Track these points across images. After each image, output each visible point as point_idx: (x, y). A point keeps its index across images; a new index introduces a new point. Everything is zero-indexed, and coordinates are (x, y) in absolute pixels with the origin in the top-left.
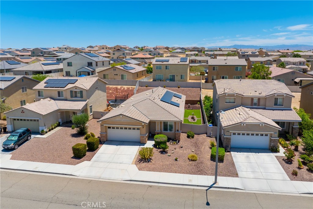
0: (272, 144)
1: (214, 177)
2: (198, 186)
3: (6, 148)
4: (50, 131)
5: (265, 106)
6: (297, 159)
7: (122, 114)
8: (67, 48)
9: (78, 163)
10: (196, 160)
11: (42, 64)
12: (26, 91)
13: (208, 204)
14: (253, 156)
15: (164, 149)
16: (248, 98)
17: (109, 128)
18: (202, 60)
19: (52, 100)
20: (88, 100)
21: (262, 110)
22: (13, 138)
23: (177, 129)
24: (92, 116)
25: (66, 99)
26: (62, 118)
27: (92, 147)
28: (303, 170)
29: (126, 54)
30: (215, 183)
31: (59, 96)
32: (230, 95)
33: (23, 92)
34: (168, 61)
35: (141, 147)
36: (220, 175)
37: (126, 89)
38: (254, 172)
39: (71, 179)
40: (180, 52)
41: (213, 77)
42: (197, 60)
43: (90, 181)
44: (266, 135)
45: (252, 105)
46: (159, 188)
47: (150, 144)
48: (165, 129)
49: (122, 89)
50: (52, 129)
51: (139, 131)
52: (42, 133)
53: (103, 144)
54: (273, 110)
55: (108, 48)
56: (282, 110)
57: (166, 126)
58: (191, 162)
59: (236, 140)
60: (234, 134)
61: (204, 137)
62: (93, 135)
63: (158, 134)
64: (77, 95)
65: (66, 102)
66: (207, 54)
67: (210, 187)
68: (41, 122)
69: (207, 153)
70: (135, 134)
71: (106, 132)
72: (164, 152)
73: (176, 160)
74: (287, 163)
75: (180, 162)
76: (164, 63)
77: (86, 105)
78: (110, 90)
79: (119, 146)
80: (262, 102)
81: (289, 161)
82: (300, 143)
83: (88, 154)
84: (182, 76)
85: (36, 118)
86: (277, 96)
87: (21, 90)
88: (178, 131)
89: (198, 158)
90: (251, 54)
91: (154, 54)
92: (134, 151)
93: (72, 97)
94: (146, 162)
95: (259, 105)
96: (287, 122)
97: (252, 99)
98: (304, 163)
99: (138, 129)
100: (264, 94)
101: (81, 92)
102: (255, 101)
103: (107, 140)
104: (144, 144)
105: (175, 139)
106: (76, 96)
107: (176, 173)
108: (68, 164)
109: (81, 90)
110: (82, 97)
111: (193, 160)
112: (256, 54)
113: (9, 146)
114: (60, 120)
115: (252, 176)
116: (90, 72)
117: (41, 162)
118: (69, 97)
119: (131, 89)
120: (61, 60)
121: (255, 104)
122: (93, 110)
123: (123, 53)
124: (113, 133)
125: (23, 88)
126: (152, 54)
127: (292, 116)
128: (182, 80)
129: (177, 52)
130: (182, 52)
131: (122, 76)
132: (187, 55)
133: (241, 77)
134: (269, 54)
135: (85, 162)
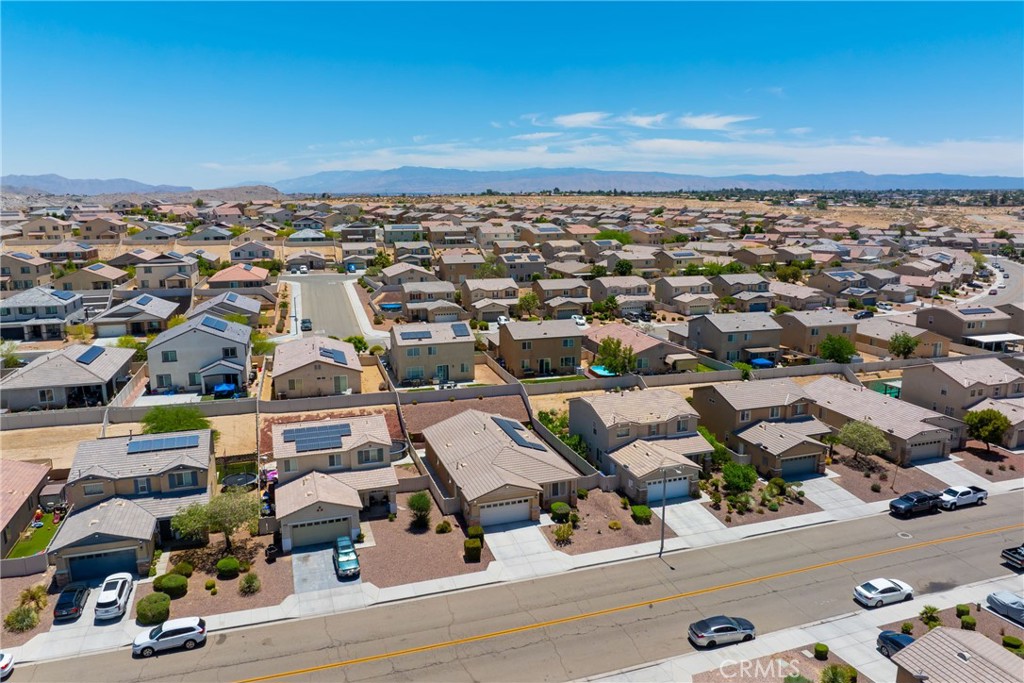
0: (693, 488)
2: (647, 555)
3: (345, 575)
5: (666, 433)
6: (724, 504)
7: (508, 483)
9: (485, 567)
10: (620, 528)
11: (79, 361)
13: (673, 569)
15: (574, 521)
16: (644, 426)
17: (483, 507)
18: (436, 294)
21: (663, 441)
23: (572, 490)
25: (349, 467)
28: (733, 514)
29: (188, 269)
30: (662, 548)
31: (332, 464)
32: (623, 425)
34: (428, 335)
35: (539, 526)
38: (690, 527)
39: (506, 586)
40: (313, 239)
41: (523, 362)
42: (425, 294)
44: (685, 478)
45: (651, 435)
46: (613, 567)
47: (546, 519)
51: (528, 504)
54: (678, 438)
55: (60, 228)
56: (688, 437)
57: (556, 488)
58: (617, 532)
59: (654, 491)
60: (650, 484)
61: (600, 494)
63: (551, 502)
64: (372, 457)
66: (403, 248)
67: (660, 553)
69: (626, 517)
70: (521, 510)
71: (479, 515)
72: (575, 525)
73: (599, 533)
74: (715, 509)
75: (605, 534)
76: (425, 341)
79: (508, 533)
80: (662, 429)
81: (716, 507)
82: (717, 477)
83: (481, 553)
84: (462, 365)
86: (681, 418)
89: (621, 525)
91: (250, 254)
92: (535, 533)
93: (360, 462)
94: (568, 544)
95: (658, 434)
96: (697, 455)
97: (650, 426)
98: (734, 507)
99: (525, 501)
100: (664, 418)
101: (379, 451)
102: (654, 429)
104: (538, 521)
106: (368, 461)
108: (474, 572)
109: (379, 447)
110: (381, 459)
111: (618, 529)
115: (690, 532)
116: (238, 372)
118: (355, 464)
121: (654, 433)
123: (180, 268)
126: (242, 253)
127: (701, 444)
128: (464, 374)
129: (305, 240)
130: (319, 239)
131: (337, 379)
132: (347, 253)
133: (574, 359)
134: (553, 245)
135: (492, 563)
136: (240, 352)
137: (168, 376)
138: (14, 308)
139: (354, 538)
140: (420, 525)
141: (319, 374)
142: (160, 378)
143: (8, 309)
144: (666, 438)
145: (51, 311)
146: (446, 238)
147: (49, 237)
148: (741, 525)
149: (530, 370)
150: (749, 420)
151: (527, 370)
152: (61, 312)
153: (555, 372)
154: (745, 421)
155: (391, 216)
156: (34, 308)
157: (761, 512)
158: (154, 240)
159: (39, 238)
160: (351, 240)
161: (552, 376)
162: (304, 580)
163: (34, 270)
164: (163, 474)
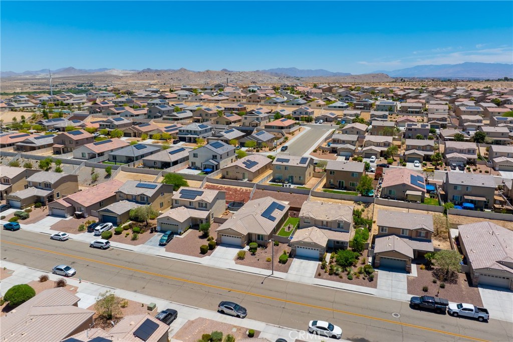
0: (320, 256)
1: (271, 271)
3: (162, 243)
4: (184, 232)
5: (331, 227)
7: (231, 228)
9: (203, 257)
10: (270, 261)
11: (169, 153)
12: (164, 195)
14: (305, 262)
15: (254, 252)
16: (319, 221)
17: (223, 235)
18: (346, 141)
19: (185, 208)
20: (211, 210)
21: (327, 230)
22: (165, 238)
24: (213, 221)
25: (195, 208)
26: (192, 222)
27: (212, 247)
28: (326, 273)
29: (260, 119)
30: (272, 274)
31: (190, 205)
32: (306, 218)
35: (241, 249)
36: (276, 270)
37: (244, 191)
38: (298, 271)
39: (199, 265)
41: (330, 181)
42: (341, 140)
43: (209, 267)
44: (318, 250)
45: (322, 226)
46: (243, 273)
47: (247, 248)
48: (259, 239)
49: (241, 190)
50: (186, 231)
51: (240, 239)
52: (180, 234)
53: (218, 246)
54: (335, 231)
57: (259, 237)
58: (266, 262)
60: (298, 247)
62: (213, 239)
63: (254, 242)
64: (203, 206)
65: (195, 210)
68: (180, 227)
70: (238, 241)
71: (221, 238)
72: (253, 254)
73: (258, 260)
74: (320, 268)
75: (261, 261)
77: (209, 214)
78: (231, 191)
79: (228, 248)
80: (329, 224)
81: (324, 267)
83: (209, 251)
84: (300, 177)
85: (176, 224)
86: (339, 221)
87: (161, 195)
88: (266, 241)
89: (272, 260)
90: (420, 127)
91: (300, 113)
92: (235, 252)
93: (199, 207)
94: (241, 259)
95: (327, 226)
97: (322, 222)
100: (330, 220)
101: (206, 204)
102: (325, 223)
103: (221, 243)
104: (243, 247)
105: (264, 246)
106: (202, 207)
107: (255, 267)
108: (198, 257)
110: (206, 207)
111: (268, 261)
112: (427, 127)
114: (191, 224)
115: (295, 273)
116: (215, 166)
118: (197, 207)
119: (248, 191)
120: (184, 132)
121: (324, 226)
122: (214, 216)
123: (257, 118)
124: (225, 239)
125: (162, 193)
126: (297, 112)
127: (345, 237)
128: (300, 181)
129: (335, 107)
130: (342, 107)
131: (244, 174)
132: (345, 115)
133: (357, 184)
135: (207, 256)
136: (218, 157)
137: (195, 163)
139: (179, 233)
140: (205, 236)
141: (237, 171)
143: (184, 130)
144: (330, 230)
145: (195, 132)
146: (409, 110)
147: (237, 101)
148: (324, 279)
149: (333, 185)
151: (331, 185)
152: (198, 133)
153: (345, 189)
154: (384, 232)
155: (400, 95)
156: (191, 131)
157: (342, 278)
158: (272, 104)
159: (234, 101)
160: (358, 109)
161: (343, 190)
162: (151, 241)
163: (209, 115)
164: (138, 195)
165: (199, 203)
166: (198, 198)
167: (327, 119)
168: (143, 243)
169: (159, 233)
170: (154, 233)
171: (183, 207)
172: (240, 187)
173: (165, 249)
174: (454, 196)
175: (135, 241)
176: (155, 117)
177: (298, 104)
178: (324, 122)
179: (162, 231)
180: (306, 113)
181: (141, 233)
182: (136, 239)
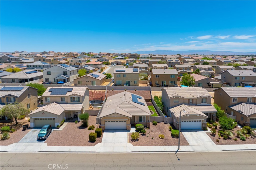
0: (204, 126)
2: (170, 151)
3: (41, 138)
5: (196, 103)
6: (217, 134)
7: (116, 112)
8: (27, 55)
9: (95, 145)
10: (164, 138)
11: (25, 73)
12: (30, 97)
13: (179, 160)
14: (194, 133)
15: (144, 132)
16: (186, 99)
17: (106, 121)
18: (142, 67)
19: (58, 104)
20: (83, 103)
21: (195, 106)
22: (43, 132)
23: (148, 120)
25: (67, 103)
26: (66, 116)
27: (99, 135)
28: (221, 139)
29: (81, 61)
30: (179, 149)
31: (62, 101)
32: (176, 98)
33: (28, 98)
34: (124, 71)
35: (128, 132)
37: (98, 92)
38: (197, 142)
39: (96, 154)
40: (121, 58)
41: (156, 82)
42: (139, 67)
43: (109, 154)
44: (200, 121)
45: (189, 103)
46: (150, 154)
47: (133, 130)
48: (141, 120)
49: (95, 92)
50: (62, 124)
51: (126, 123)
52: (58, 127)
53: (103, 132)
54: (201, 106)
55: (62, 55)
56: (206, 106)
57: (141, 118)
58: (161, 139)
59: (184, 125)
60: (182, 121)
61: (163, 124)
62: (94, 127)
63: (136, 124)
64: (76, 100)
65: (68, 105)
66: (142, 60)
67: (177, 151)
68: (57, 120)
69: (169, 134)
70: (123, 125)
71: (104, 124)
72: (144, 134)
73: (153, 139)
74: (213, 136)
75: (155, 139)
76: (122, 73)
77: (82, 107)
79: (114, 133)
80: (194, 101)
81: (213, 135)
82: (218, 124)
83: (97, 139)
84: (135, 81)
85: (53, 117)
86: (203, 97)
88: (148, 121)
89: (164, 137)
90: (175, 61)
91: (102, 60)
92: (125, 135)
93: (71, 101)
94: (136, 141)
95: (193, 103)
96: (209, 113)
97: (189, 100)
98: (222, 136)
99: (125, 121)
100: (195, 97)
101: (79, 98)
102: (191, 101)
103: (105, 130)
104: (129, 130)
106: (74, 101)
107: (155, 146)
108: (89, 146)
109: (79, 96)
110: (79, 101)
111: (162, 138)
112: (178, 61)
113: (43, 137)
114: (65, 118)
115: (196, 144)
116: (66, 79)
117: (70, 146)
118: (69, 101)
119: (102, 92)
120: (31, 67)
121: (191, 103)
123: (79, 60)
124: (108, 125)
125: (28, 95)
127: (212, 109)
128: (135, 84)
129: (118, 58)
131: (92, 82)
132: (127, 61)
133: (174, 82)
134: (186, 60)
135: (99, 144)
136: (68, 73)
137: (48, 79)
138: (32, 66)
139: (56, 127)
140: (84, 126)
141: (87, 80)
142: (46, 79)
143: (31, 66)
144: (196, 105)
149: (158, 85)
150: (237, 102)
151: (157, 85)
152: (42, 67)
154: (235, 102)
156: (36, 66)
157: (236, 140)
162: (26, 138)
163: (46, 60)
164: (4, 97)
165: (71, 98)
166: (69, 94)
167: (117, 63)
168: (17, 141)
169: (33, 130)
170: (27, 130)
171: (55, 103)
172: (94, 90)
173: (46, 144)
174: (235, 84)
175: (6, 141)
176: (5, 62)
177: (97, 58)
178: (116, 65)
179: (36, 127)
180: (106, 60)
181: (12, 132)
182: (7, 139)
